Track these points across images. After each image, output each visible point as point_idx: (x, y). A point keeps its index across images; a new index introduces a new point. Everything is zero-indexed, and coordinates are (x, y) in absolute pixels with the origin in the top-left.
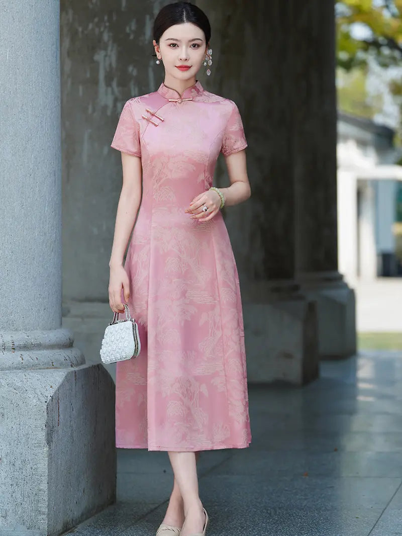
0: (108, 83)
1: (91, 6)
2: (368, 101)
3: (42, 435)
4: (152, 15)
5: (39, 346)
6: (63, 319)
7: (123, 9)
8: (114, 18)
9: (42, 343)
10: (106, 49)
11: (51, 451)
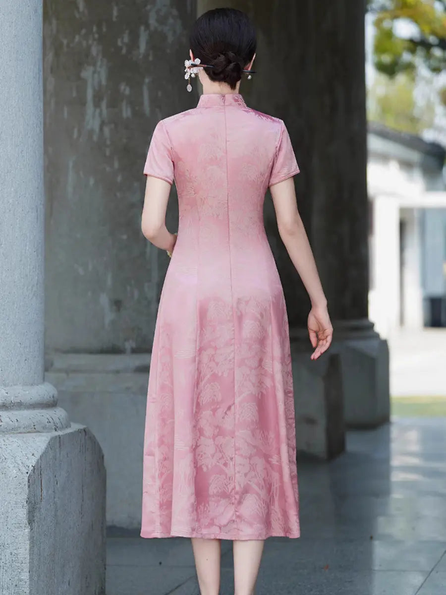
0: (97, 104)
1: (77, 16)
2: (416, 113)
3: (22, 513)
4: (147, 26)
5: (20, 405)
6: (46, 374)
7: (114, 19)
8: (104, 29)
9: (22, 401)
10: (94, 65)
11: (33, 533)
